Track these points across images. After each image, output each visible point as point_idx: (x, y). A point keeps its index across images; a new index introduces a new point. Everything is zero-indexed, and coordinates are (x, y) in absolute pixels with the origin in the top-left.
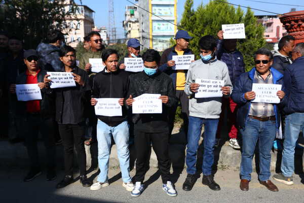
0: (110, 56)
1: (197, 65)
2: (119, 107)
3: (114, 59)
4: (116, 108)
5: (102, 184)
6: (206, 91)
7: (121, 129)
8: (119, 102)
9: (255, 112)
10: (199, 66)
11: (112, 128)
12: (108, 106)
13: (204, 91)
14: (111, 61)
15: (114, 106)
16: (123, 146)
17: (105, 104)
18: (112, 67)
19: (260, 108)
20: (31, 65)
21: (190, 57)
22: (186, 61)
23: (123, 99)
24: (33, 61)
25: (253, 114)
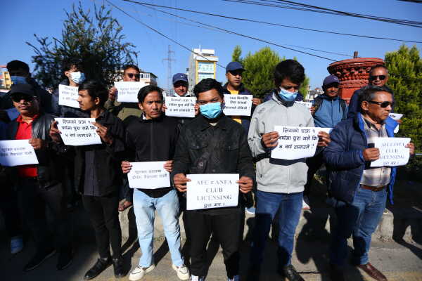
0: (149, 95)
1: (267, 109)
2: (166, 175)
3: (155, 99)
4: (161, 176)
5: (145, 269)
6: (290, 147)
7: (168, 201)
8: (166, 167)
9: (369, 179)
10: (271, 110)
11: (155, 200)
12: (148, 174)
13: (287, 147)
14: (151, 102)
15: (158, 174)
16: (171, 222)
17: (143, 172)
18: (152, 110)
19: (377, 174)
20: (19, 107)
21: (247, 98)
22: (242, 103)
23: (171, 162)
24: (22, 101)
25: (365, 182)
